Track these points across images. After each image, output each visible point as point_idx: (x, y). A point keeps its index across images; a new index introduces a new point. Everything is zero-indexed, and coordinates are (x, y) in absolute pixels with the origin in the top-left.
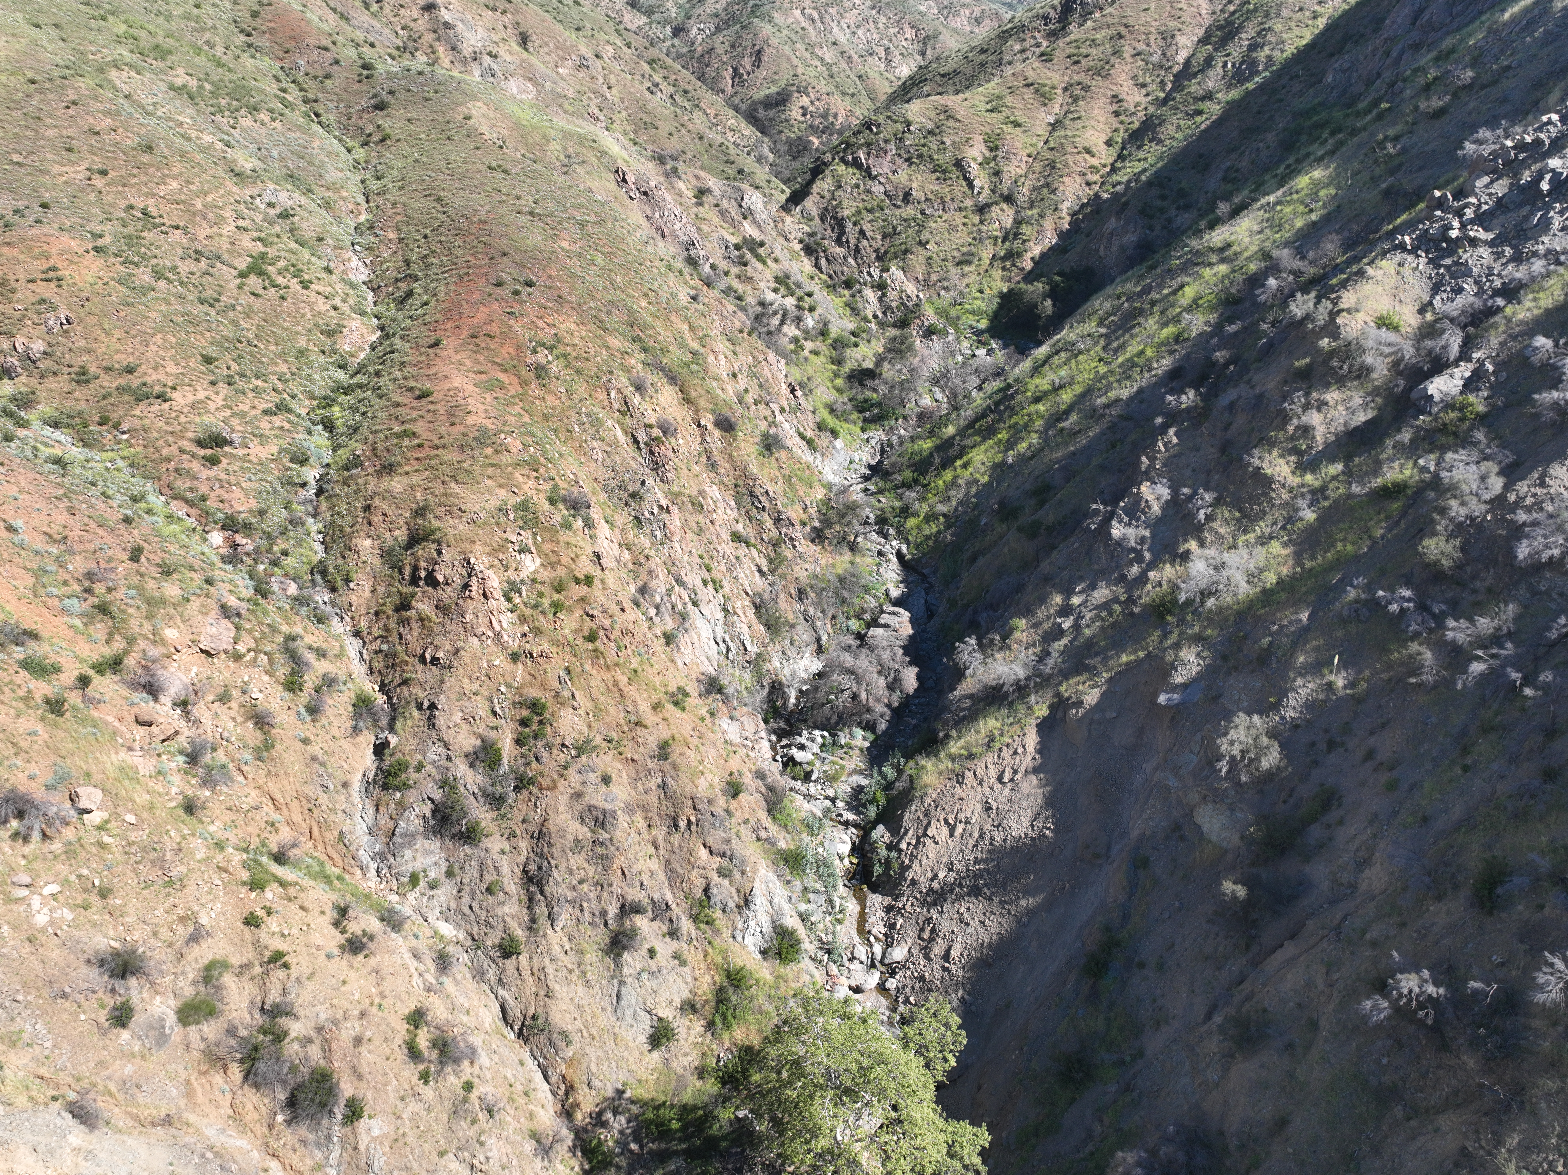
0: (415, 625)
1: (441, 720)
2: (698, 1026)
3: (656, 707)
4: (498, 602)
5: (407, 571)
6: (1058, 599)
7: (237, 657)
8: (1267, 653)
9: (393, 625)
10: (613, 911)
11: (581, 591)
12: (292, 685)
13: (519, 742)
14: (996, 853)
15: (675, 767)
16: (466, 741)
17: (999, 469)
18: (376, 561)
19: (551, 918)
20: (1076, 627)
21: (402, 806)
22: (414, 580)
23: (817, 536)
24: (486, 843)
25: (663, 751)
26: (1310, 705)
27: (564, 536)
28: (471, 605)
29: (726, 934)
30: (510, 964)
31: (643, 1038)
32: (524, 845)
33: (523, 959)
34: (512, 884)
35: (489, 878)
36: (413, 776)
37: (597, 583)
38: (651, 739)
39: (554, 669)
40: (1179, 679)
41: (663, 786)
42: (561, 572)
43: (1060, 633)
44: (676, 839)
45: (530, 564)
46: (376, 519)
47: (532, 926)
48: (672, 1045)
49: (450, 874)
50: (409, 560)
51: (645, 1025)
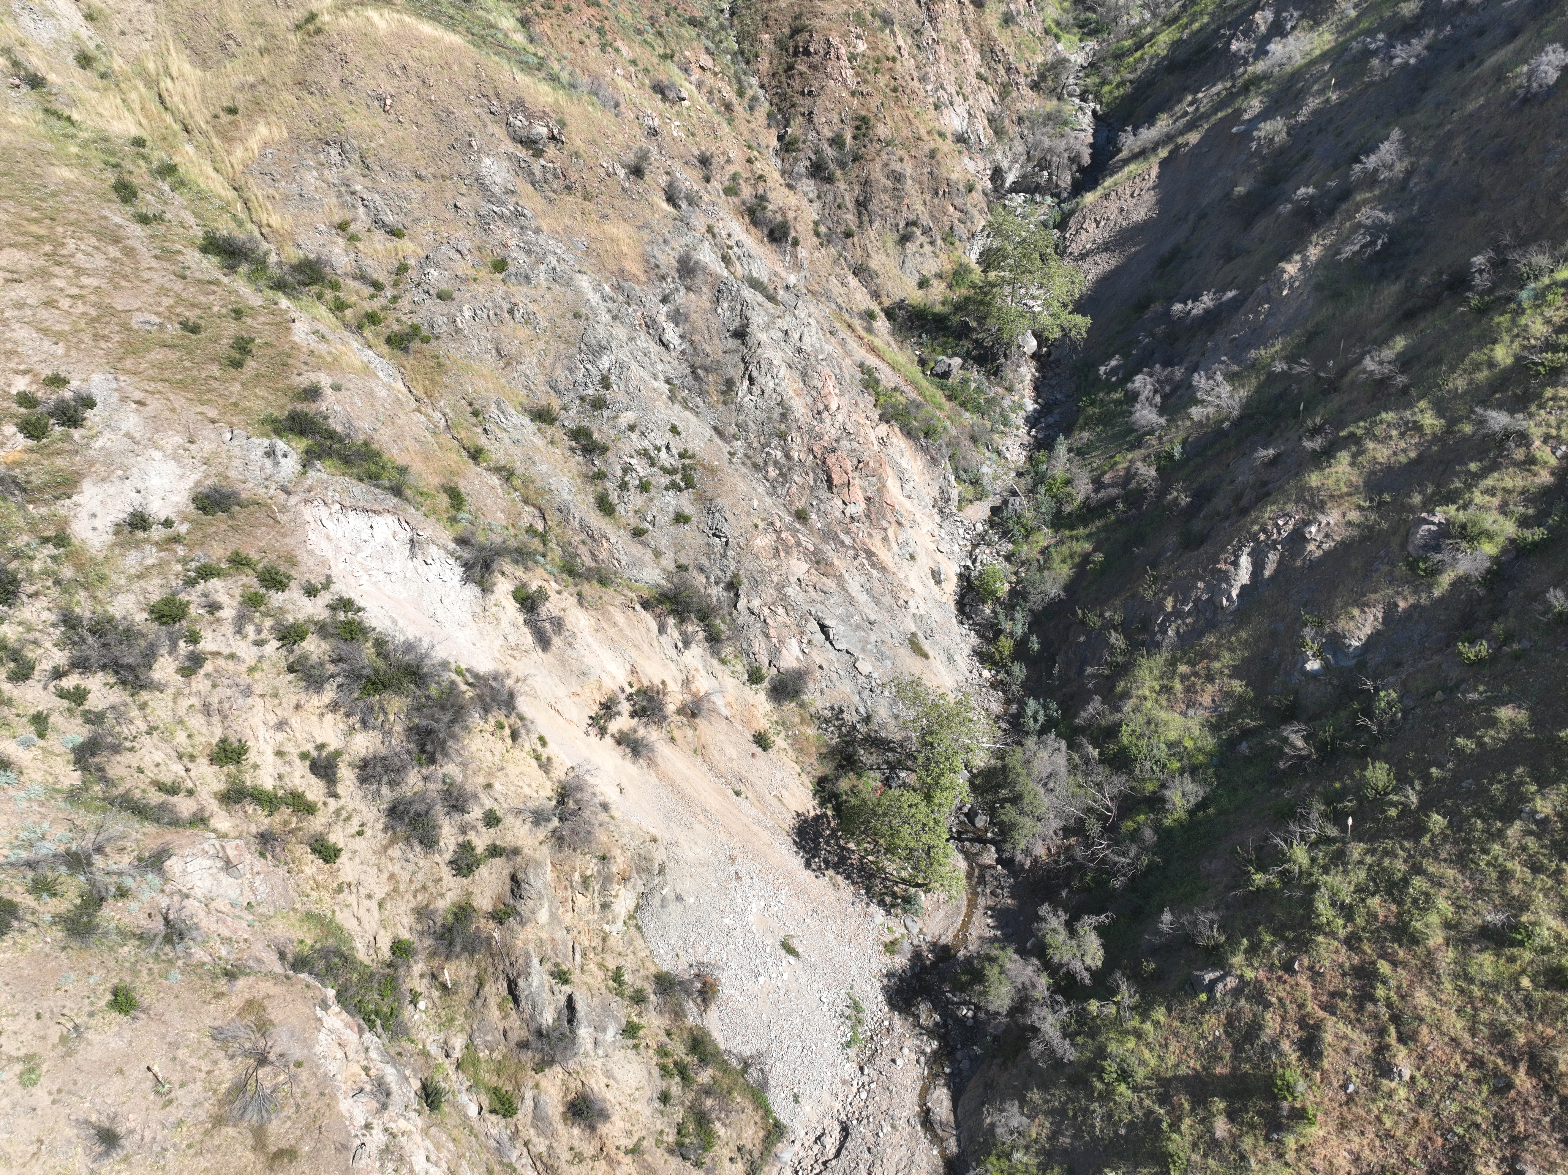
0: (798, 79)
1: (816, 120)
2: (943, 285)
3: (929, 133)
4: (845, 62)
5: (791, 50)
6: (1190, 98)
7: (716, 74)
8: (1301, 91)
9: (783, 79)
10: (902, 225)
11: (890, 64)
12: (741, 93)
13: (855, 138)
14: (1122, 231)
15: (938, 163)
16: (827, 133)
17: (1176, 45)
18: (772, 46)
19: (871, 222)
20: (1197, 109)
21: (796, 160)
22: (796, 54)
23: (1035, 86)
24: (837, 184)
25: (932, 154)
26: (1315, 113)
27: (879, 35)
28: (830, 63)
29: (960, 251)
30: (849, 241)
31: (914, 283)
32: (857, 188)
33: (856, 239)
34: (850, 204)
35: (839, 201)
36: (801, 146)
37: (898, 62)
38: (926, 149)
39: (875, 102)
40: (1246, 117)
41: (931, 173)
42: (878, 53)
43: (1186, 113)
44: (936, 201)
45: (862, 47)
46: (771, 23)
47: (861, 225)
48: (931, 290)
49: (819, 197)
50: (791, 44)
51: (917, 277)
